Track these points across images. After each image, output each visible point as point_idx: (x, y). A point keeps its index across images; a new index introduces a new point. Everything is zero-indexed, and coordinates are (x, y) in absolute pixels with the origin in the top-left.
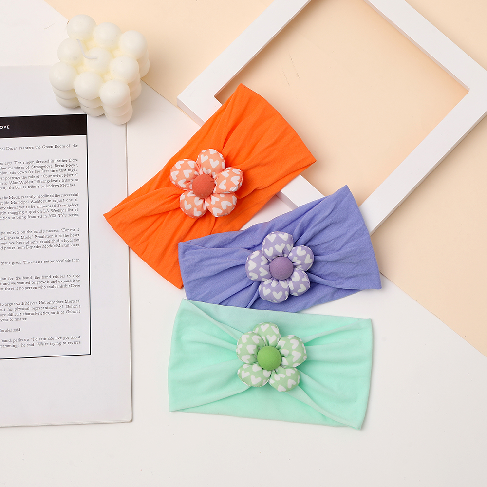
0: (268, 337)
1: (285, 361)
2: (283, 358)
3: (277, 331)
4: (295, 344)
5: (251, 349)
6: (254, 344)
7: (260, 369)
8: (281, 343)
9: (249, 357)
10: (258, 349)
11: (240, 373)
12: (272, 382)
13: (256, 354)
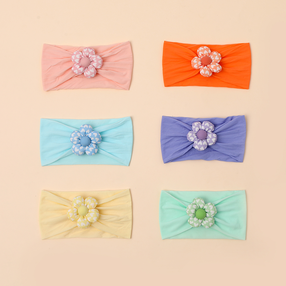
0: (200, 205)
1: (208, 215)
2: (207, 213)
3: (203, 202)
4: (211, 207)
5: (193, 211)
6: (194, 209)
7: (197, 219)
8: (205, 207)
9: (192, 215)
10: (196, 210)
11: (189, 222)
12: (203, 224)
13: (195, 213)
